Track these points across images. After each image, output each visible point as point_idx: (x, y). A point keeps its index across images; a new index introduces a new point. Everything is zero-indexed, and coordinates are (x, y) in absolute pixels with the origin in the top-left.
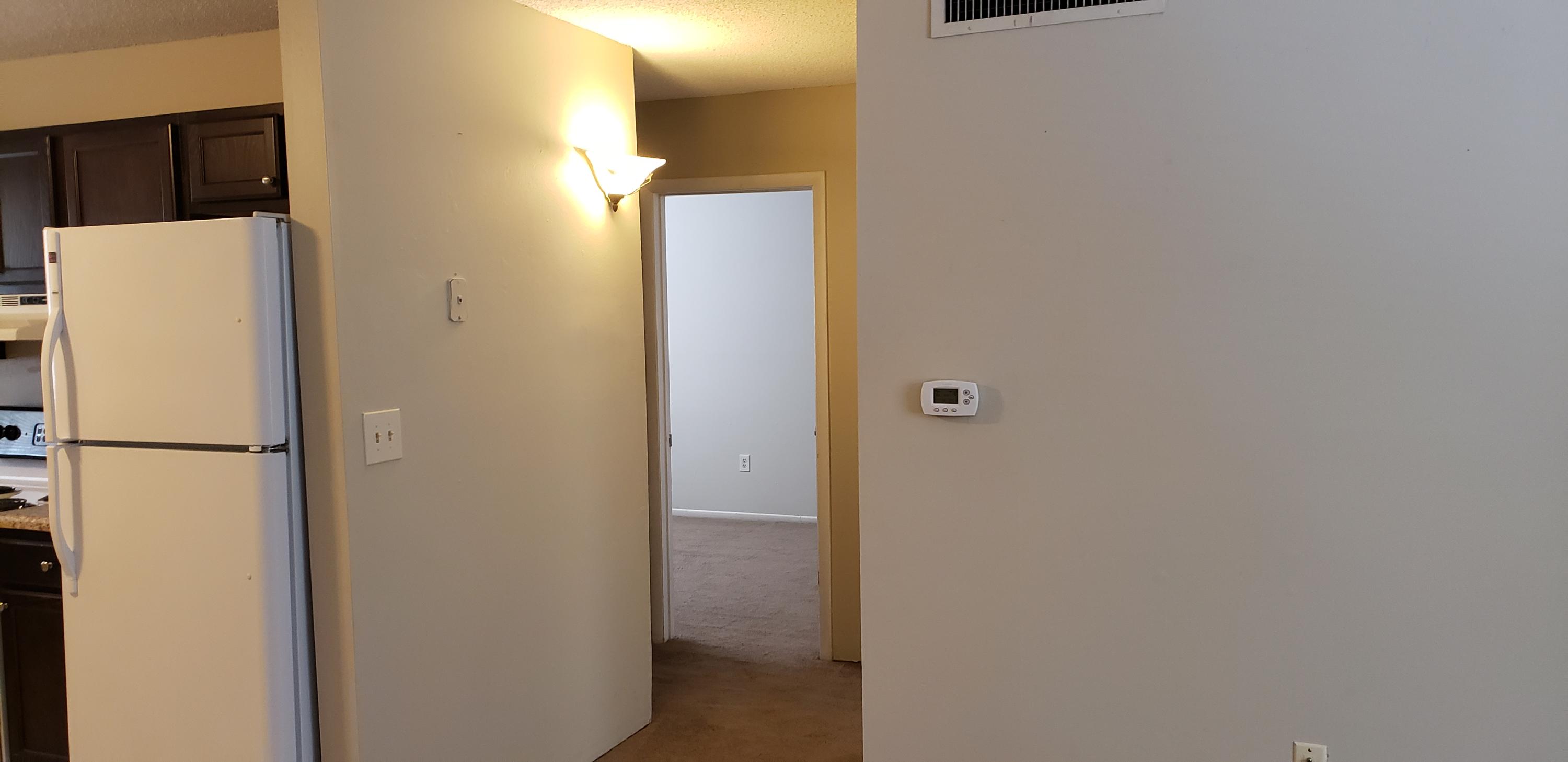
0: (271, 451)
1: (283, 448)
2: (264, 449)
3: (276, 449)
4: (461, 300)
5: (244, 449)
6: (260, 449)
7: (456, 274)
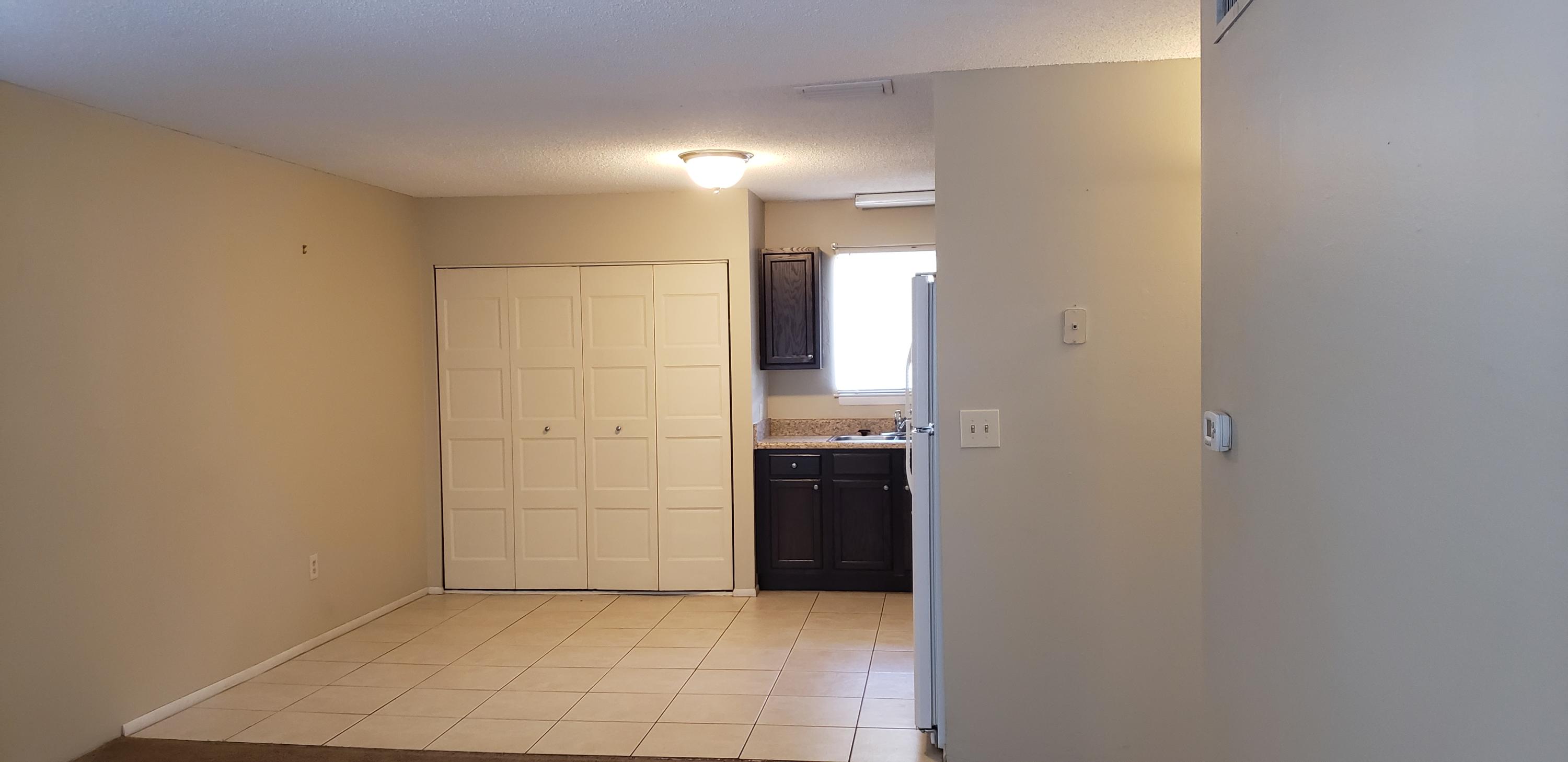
3: (922, 430)
4: (1075, 326)
7: (1075, 306)
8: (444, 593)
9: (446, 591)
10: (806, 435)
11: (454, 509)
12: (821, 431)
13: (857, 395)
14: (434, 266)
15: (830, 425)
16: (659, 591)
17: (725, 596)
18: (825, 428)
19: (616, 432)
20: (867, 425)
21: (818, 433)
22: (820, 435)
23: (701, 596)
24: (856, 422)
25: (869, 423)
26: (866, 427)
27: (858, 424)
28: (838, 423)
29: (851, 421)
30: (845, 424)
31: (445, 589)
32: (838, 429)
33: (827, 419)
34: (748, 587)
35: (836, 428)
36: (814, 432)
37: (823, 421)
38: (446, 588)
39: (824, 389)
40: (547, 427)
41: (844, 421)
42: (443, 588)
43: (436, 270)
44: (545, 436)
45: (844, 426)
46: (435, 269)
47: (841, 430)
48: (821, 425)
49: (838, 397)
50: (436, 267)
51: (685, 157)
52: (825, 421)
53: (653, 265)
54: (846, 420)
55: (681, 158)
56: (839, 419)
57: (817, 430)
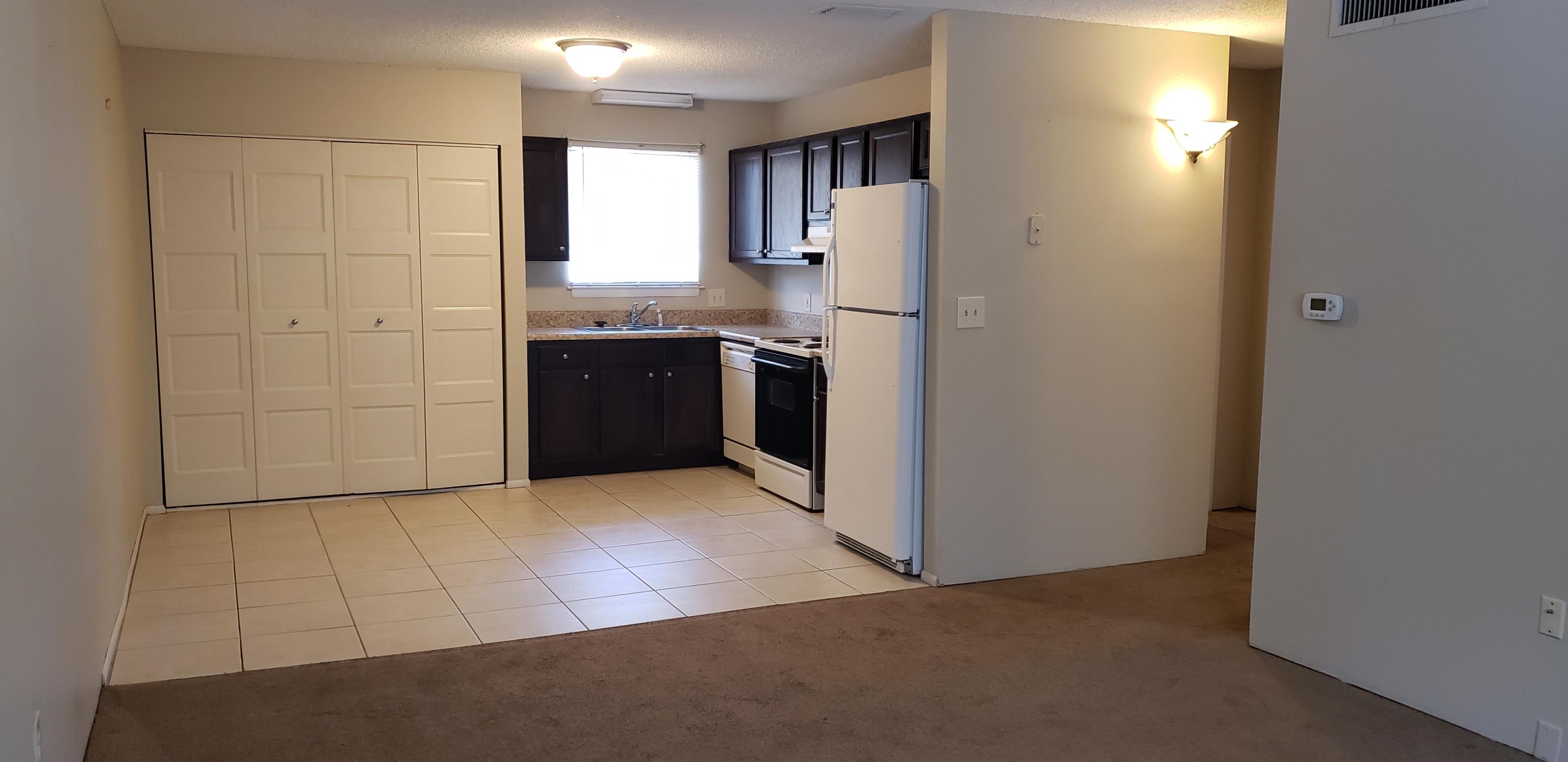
0: (909, 316)
1: (916, 315)
2: (905, 315)
3: (912, 315)
4: (1038, 230)
5: (895, 314)
6: (902, 314)
7: (1037, 214)
8: (166, 513)
9: (169, 510)
10: (541, 327)
11: (176, 416)
12: (555, 323)
13: (589, 287)
14: (144, 129)
15: (564, 318)
16: (427, 490)
17: (496, 489)
18: (560, 320)
19: (375, 324)
20: (600, 317)
21: (553, 325)
22: (554, 326)
23: (472, 491)
24: (590, 314)
25: (602, 315)
26: (599, 318)
27: (592, 316)
28: (572, 315)
29: (585, 313)
30: (579, 316)
31: (166, 508)
32: (572, 321)
33: (562, 311)
34: (520, 478)
35: (570, 320)
36: (549, 324)
37: (557, 313)
38: (167, 506)
39: (558, 282)
40: (294, 320)
41: (578, 313)
42: (163, 507)
43: (147, 134)
44: (291, 330)
45: (578, 318)
46: (145, 134)
47: (575, 322)
48: (555, 317)
49: (571, 290)
50: (146, 131)
51: (563, 45)
52: (559, 313)
53: (417, 145)
54: (580, 312)
55: (559, 46)
56: (573, 311)
57: (551, 323)
